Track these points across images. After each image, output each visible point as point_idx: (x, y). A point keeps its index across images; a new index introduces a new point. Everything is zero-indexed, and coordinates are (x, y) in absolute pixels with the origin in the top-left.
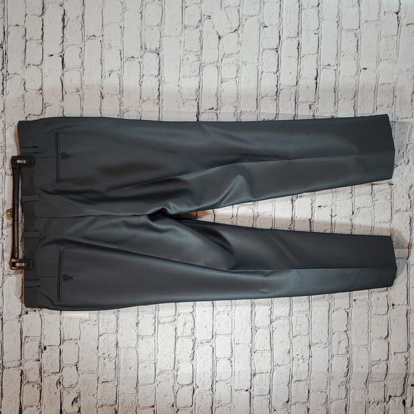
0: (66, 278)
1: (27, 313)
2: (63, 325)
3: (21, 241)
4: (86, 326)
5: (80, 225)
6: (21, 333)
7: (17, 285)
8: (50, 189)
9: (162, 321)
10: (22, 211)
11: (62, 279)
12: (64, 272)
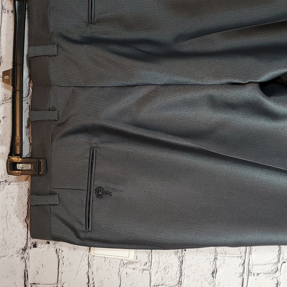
0: (101, 193)
1: (35, 246)
2: (94, 268)
3: (28, 127)
4: (130, 271)
5: (129, 100)
6: (26, 277)
7: (20, 198)
8: (76, 37)
9: (255, 270)
10: (30, 76)
11: (93, 195)
12: (97, 183)
